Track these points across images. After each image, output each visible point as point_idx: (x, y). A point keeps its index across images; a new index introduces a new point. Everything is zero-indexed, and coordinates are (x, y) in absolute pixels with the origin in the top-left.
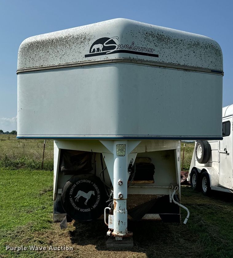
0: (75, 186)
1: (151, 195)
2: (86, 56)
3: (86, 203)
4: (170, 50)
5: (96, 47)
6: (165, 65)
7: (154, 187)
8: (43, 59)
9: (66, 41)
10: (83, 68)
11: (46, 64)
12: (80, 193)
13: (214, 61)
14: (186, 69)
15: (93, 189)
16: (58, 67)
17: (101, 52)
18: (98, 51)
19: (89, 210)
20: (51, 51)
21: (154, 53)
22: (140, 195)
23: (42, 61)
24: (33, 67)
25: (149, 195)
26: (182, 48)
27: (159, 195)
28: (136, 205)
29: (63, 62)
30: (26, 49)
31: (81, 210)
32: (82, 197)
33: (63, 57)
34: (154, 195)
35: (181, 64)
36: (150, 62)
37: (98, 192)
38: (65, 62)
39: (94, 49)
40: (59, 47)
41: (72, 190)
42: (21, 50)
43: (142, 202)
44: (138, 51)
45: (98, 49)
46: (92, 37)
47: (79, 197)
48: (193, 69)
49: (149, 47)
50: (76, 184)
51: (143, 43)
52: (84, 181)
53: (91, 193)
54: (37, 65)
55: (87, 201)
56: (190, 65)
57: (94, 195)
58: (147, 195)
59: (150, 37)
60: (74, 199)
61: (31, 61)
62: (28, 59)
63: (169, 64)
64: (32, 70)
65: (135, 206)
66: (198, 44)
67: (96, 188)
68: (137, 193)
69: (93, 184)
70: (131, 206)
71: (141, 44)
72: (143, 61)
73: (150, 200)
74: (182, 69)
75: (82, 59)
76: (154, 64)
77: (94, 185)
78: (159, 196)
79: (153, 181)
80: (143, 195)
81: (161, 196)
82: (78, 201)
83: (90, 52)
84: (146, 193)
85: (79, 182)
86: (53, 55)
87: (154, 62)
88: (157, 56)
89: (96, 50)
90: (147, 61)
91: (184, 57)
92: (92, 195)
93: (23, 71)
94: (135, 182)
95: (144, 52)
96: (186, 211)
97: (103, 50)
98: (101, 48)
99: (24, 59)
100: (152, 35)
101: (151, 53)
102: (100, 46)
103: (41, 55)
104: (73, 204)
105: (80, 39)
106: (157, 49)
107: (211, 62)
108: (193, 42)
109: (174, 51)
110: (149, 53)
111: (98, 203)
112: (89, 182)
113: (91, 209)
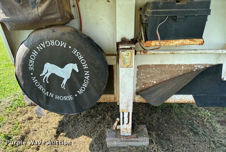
0: (35, 53)
1: (185, 65)
3: (63, 87)
7: (200, 51)
12: (50, 69)
15: (74, 60)
19: (70, 98)
22: (165, 65)
25: (180, 66)
27: (199, 65)
28: (155, 82)
31: (57, 97)
32: (53, 75)
34: (190, 65)
37: (85, 66)
41: (32, 61)
43: (166, 77)
47: (48, 75)
50: (37, 51)
52: (53, 43)
53: (71, 67)
55: (64, 82)
57: (77, 71)
58: (177, 65)
60: (40, 79)
65: (153, 83)
67: (81, 58)
68: (159, 63)
69: (72, 49)
70: (146, 83)
73: (181, 73)
77: (75, 52)
78: (199, 67)
79: (202, 40)
80: (171, 65)
81: (202, 67)
82: (48, 82)
84: (176, 63)
85: (43, 45)
92: (73, 71)
94: (163, 43)
111: (85, 85)
112: (63, 44)
113: (74, 96)
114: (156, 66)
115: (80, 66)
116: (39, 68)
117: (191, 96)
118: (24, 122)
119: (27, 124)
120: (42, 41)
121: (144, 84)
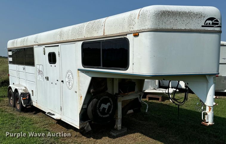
2: (202, 26)
3: (106, 112)
5: (208, 22)
8: (173, 24)
9: (190, 15)
10: (200, 33)
11: (175, 28)
15: (110, 102)
16: (184, 31)
17: (211, 25)
18: (209, 25)
19: (108, 115)
20: (178, 19)
23: (172, 25)
24: (165, 28)
29: (188, 28)
30: (159, 15)
33: (187, 25)
38: (189, 28)
39: (207, 23)
40: (184, 18)
41: (98, 104)
42: (155, 15)
45: (209, 24)
46: (206, 16)
47: (102, 108)
50: (100, 100)
52: (105, 97)
54: (169, 27)
55: (106, 110)
60: (99, 110)
61: (164, 24)
62: (161, 22)
64: (164, 30)
75: (200, 28)
77: (110, 99)
82: (102, 111)
83: (205, 24)
85: (102, 98)
86: (181, 22)
89: (208, 23)
92: (109, 105)
93: (156, 30)
96: (146, 105)
97: (212, 24)
98: (211, 23)
99: (158, 22)
102: (211, 22)
103: (171, 21)
104: (99, 114)
105: (199, 15)
117: (132, 110)
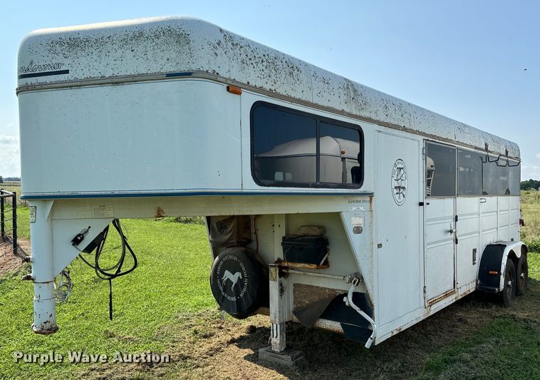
0: (222, 263)
1: (329, 289)
3: (232, 289)
4: (89, 58)
6: (79, 84)
12: (227, 274)
13: (175, 56)
14: (116, 82)
15: (240, 271)
19: (235, 299)
21: (63, 68)
22: (313, 287)
25: (326, 289)
26: (110, 49)
28: (307, 302)
32: (228, 279)
34: (333, 290)
35: (107, 75)
36: (56, 83)
37: (246, 275)
41: (219, 268)
43: (316, 298)
44: (38, 72)
47: (225, 279)
48: (129, 79)
49: (54, 61)
50: (223, 261)
51: (45, 59)
52: (231, 257)
53: (238, 274)
55: (233, 285)
56: (122, 74)
57: (241, 278)
58: (323, 288)
59: (57, 46)
60: (221, 281)
63: (87, 79)
66: (141, 34)
67: (244, 269)
68: (309, 284)
69: (240, 262)
71: (43, 61)
72: (46, 84)
73: (326, 297)
74: (108, 83)
76: (60, 85)
77: (241, 264)
80: (318, 287)
82: (225, 284)
85: (226, 258)
87: (61, 82)
88: (67, 72)
90: (51, 83)
91: (113, 62)
95: (47, 71)
100: (61, 43)
101: (58, 70)
104: (221, 288)
106: (67, 62)
107: (168, 60)
108: (131, 34)
109: (95, 57)
110: (54, 70)
111: (245, 290)
112: (236, 259)
113: (237, 298)
114: (308, 286)
115: (243, 275)
116: (222, 274)
117: (339, 323)
118: (215, 328)
119: (216, 330)
120: (225, 255)
121: (300, 303)
